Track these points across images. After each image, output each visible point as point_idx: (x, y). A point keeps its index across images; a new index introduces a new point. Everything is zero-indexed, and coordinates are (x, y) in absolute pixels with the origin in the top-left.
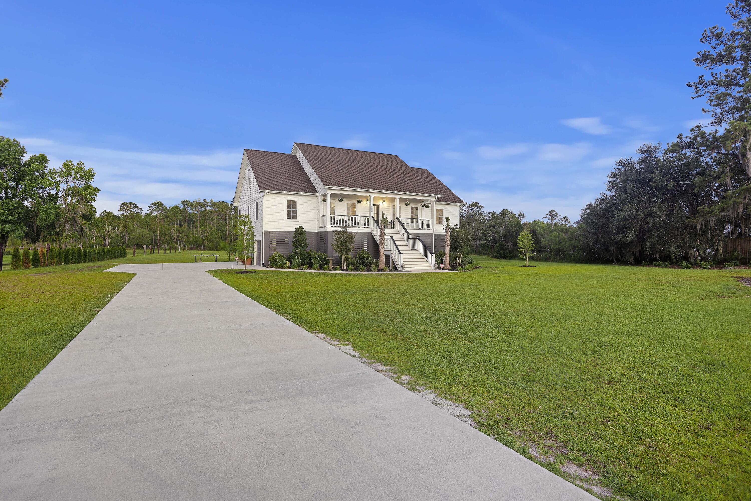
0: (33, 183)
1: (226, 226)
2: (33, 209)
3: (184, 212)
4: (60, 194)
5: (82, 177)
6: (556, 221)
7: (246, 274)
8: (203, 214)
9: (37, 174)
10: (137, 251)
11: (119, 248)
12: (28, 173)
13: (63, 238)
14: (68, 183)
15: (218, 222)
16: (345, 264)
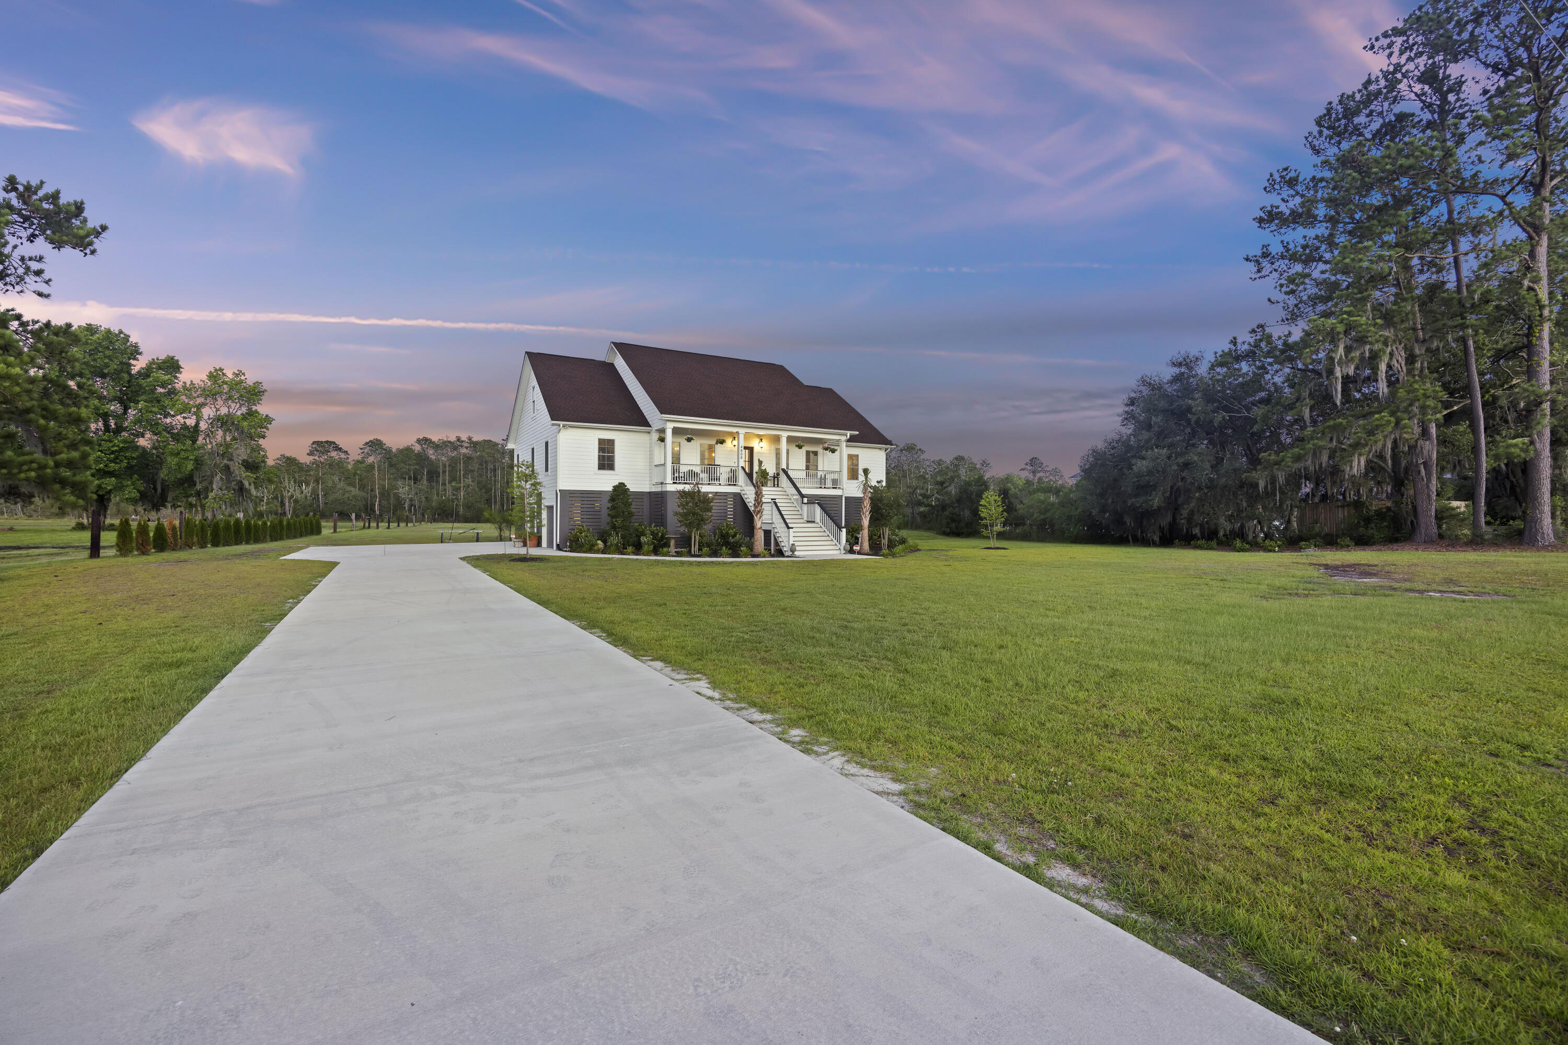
0: (153, 406)
1: (495, 481)
2: (154, 451)
3: (421, 458)
4: (203, 426)
5: (241, 396)
7: (529, 563)
8: (454, 462)
9: (160, 390)
10: (339, 524)
11: (307, 519)
12: (144, 389)
13: (209, 502)
14: (217, 407)
15: (481, 475)
16: (697, 546)
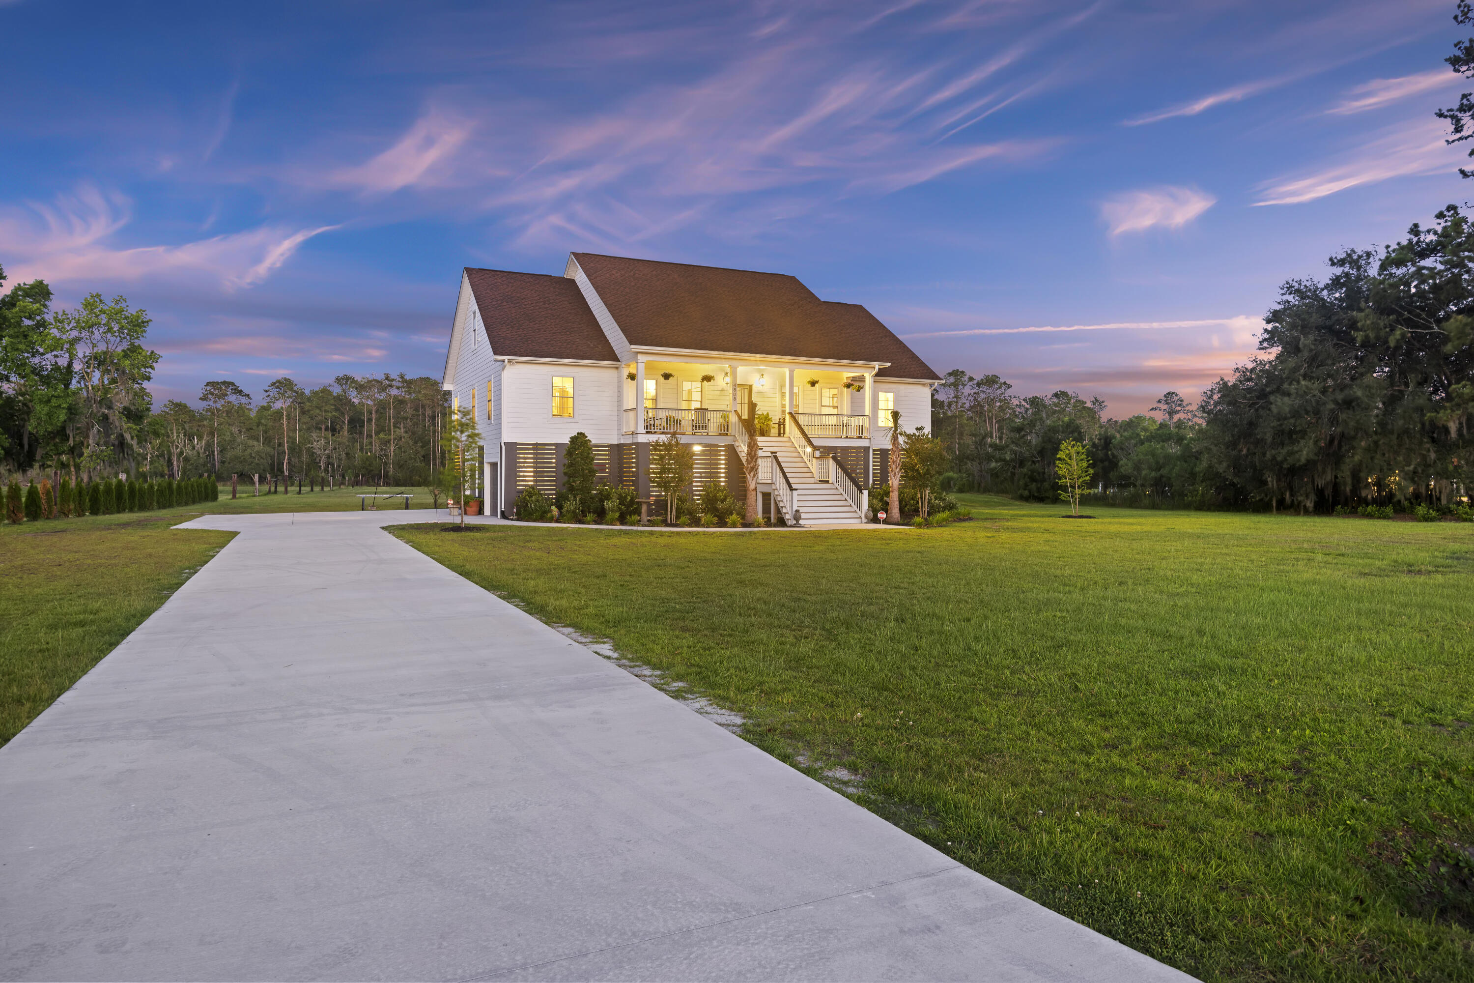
0: (20, 343)
1: (434, 432)
2: (20, 398)
3: (342, 402)
4: (77, 367)
5: (122, 328)
6: (1181, 416)
7: (464, 533)
8: (382, 407)
9: (27, 322)
10: (239, 488)
11: (201, 481)
12: (9, 321)
13: (84, 461)
14: (94, 342)
15: (416, 424)
16: (674, 513)
